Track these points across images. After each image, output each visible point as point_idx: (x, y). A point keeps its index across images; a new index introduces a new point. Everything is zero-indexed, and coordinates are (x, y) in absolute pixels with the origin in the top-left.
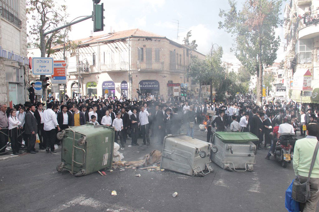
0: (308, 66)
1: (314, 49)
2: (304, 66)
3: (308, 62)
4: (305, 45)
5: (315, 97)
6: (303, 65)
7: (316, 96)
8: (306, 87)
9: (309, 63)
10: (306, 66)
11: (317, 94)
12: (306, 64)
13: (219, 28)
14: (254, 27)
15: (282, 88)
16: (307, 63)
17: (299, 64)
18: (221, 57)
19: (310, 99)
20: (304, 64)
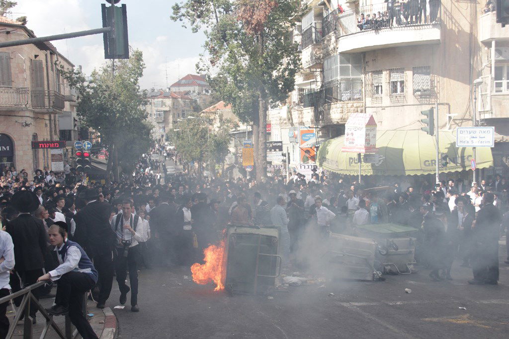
0: (355, 105)
1: (365, 73)
2: (350, 105)
3: (355, 97)
4: (350, 65)
5: (380, 163)
6: (347, 102)
7: (382, 161)
8: (369, 146)
9: (357, 99)
10: (353, 105)
11: (384, 158)
12: (352, 102)
13: (173, 18)
14: (256, 25)
15: (274, 145)
16: (354, 99)
17: (341, 100)
18: (141, 75)
19: (370, 168)
20: (349, 102)
